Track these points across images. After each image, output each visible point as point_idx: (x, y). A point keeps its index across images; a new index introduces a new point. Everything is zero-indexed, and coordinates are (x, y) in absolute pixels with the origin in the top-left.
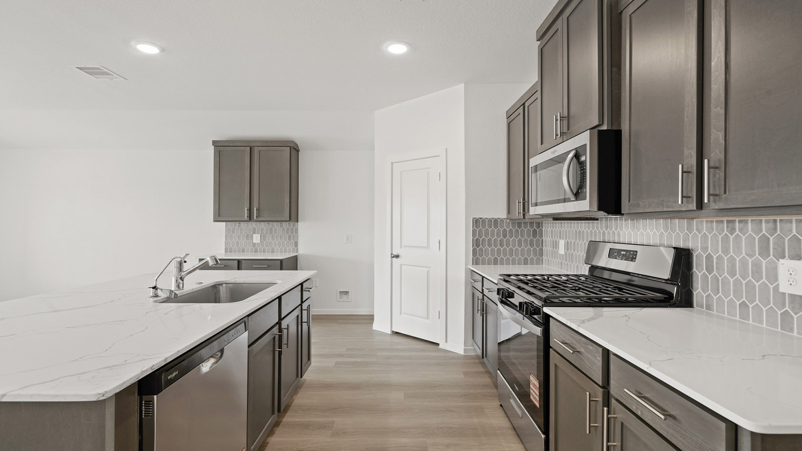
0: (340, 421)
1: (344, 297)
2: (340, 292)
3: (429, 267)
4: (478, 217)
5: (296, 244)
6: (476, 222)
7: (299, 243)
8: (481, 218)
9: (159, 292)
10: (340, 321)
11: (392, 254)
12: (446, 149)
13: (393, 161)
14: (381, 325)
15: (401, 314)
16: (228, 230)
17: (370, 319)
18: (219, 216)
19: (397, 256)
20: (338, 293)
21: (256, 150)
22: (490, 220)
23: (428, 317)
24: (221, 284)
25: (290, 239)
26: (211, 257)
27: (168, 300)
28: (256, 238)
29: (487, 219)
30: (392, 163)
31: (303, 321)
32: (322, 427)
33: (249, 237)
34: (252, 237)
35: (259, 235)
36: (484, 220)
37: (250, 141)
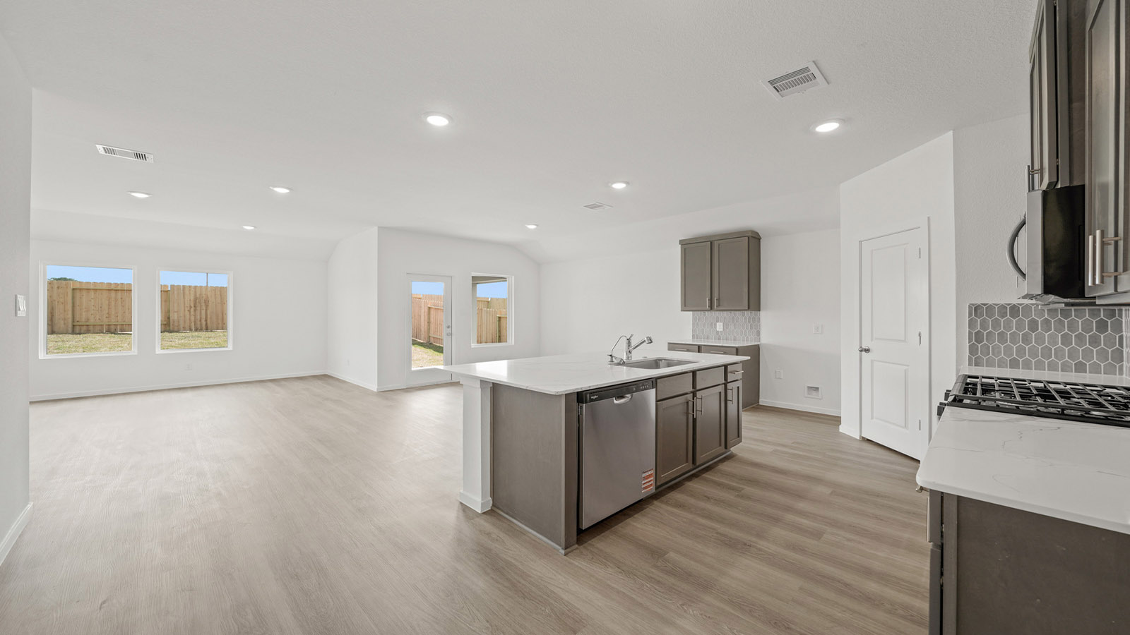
0: (749, 490)
1: (814, 393)
2: (808, 387)
3: (908, 366)
4: (979, 302)
5: (758, 333)
6: (976, 310)
7: (761, 332)
8: (985, 305)
9: (614, 359)
10: (803, 418)
11: (861, 347)
12: (929, 218)
13: (862, 239)
14: (849, 428)
15: (872, 418)
16: (694, 319)
17: (837, 420)
18: (686, 306)
19: (867, 350)
20: (806, 388)
21: (716, 244)
22: (1003, 307)
23: (905, 426)
24: (661, 360)
25: (752, 328)
26: (647, 338)
27: (618, 364)
28: (720, 327)
29: (997, 305)
30: (860, 242)
31: (728, 399)
32: (733, 489)
33: (713, 325)
34: (715, 325)
35: (722, 324)
36: (990, 308)
37: (710, 236)
